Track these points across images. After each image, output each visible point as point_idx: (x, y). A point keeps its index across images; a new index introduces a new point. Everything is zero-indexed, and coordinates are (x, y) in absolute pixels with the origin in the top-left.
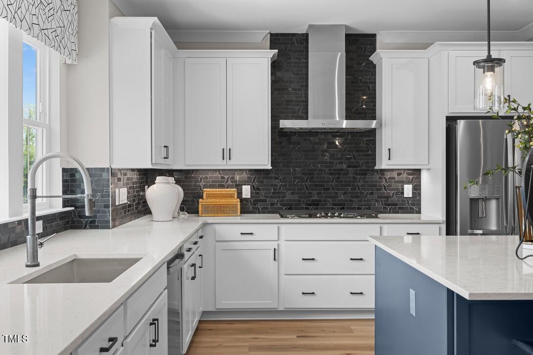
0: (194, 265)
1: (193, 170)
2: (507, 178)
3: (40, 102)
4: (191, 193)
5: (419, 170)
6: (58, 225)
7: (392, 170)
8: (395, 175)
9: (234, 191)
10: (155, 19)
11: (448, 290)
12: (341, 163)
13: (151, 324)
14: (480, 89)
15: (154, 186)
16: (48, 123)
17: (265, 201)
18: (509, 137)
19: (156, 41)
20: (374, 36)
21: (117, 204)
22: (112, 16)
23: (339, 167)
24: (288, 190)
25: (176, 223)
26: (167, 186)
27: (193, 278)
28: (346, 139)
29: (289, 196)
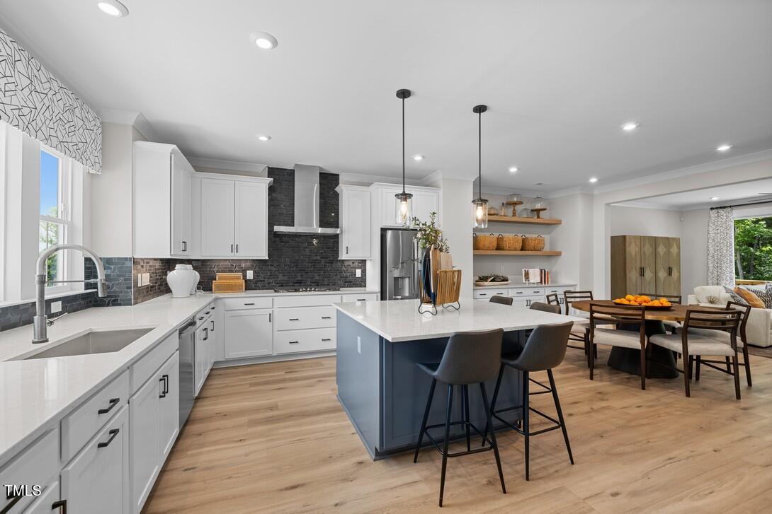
0: (206, 329)
1: (208, 260)
2: (414, 264)
3: (62, 202)
4: (207, 277)
5: (365, 260)
6: (80, 304)
7: (349, 260)
8: (350, 263)
9: (240, 274)
10: (175, 146)
11: (380, 336)
12: (316, 256)
13: (161, 380)
14: (399, 213)
15: (174, 271)
16: (69, 220)
17: (264, 281)
18: (415, 241)
19: (175, 162)
20: (338, 175)
21: (139, 286)
22: (135, 140)
23: (315, 258)
24: (280, 273)
25: (193, 299)
26: (186, 271)
27: (205, 339)
28: (320, 240)
29: (281, 277)
